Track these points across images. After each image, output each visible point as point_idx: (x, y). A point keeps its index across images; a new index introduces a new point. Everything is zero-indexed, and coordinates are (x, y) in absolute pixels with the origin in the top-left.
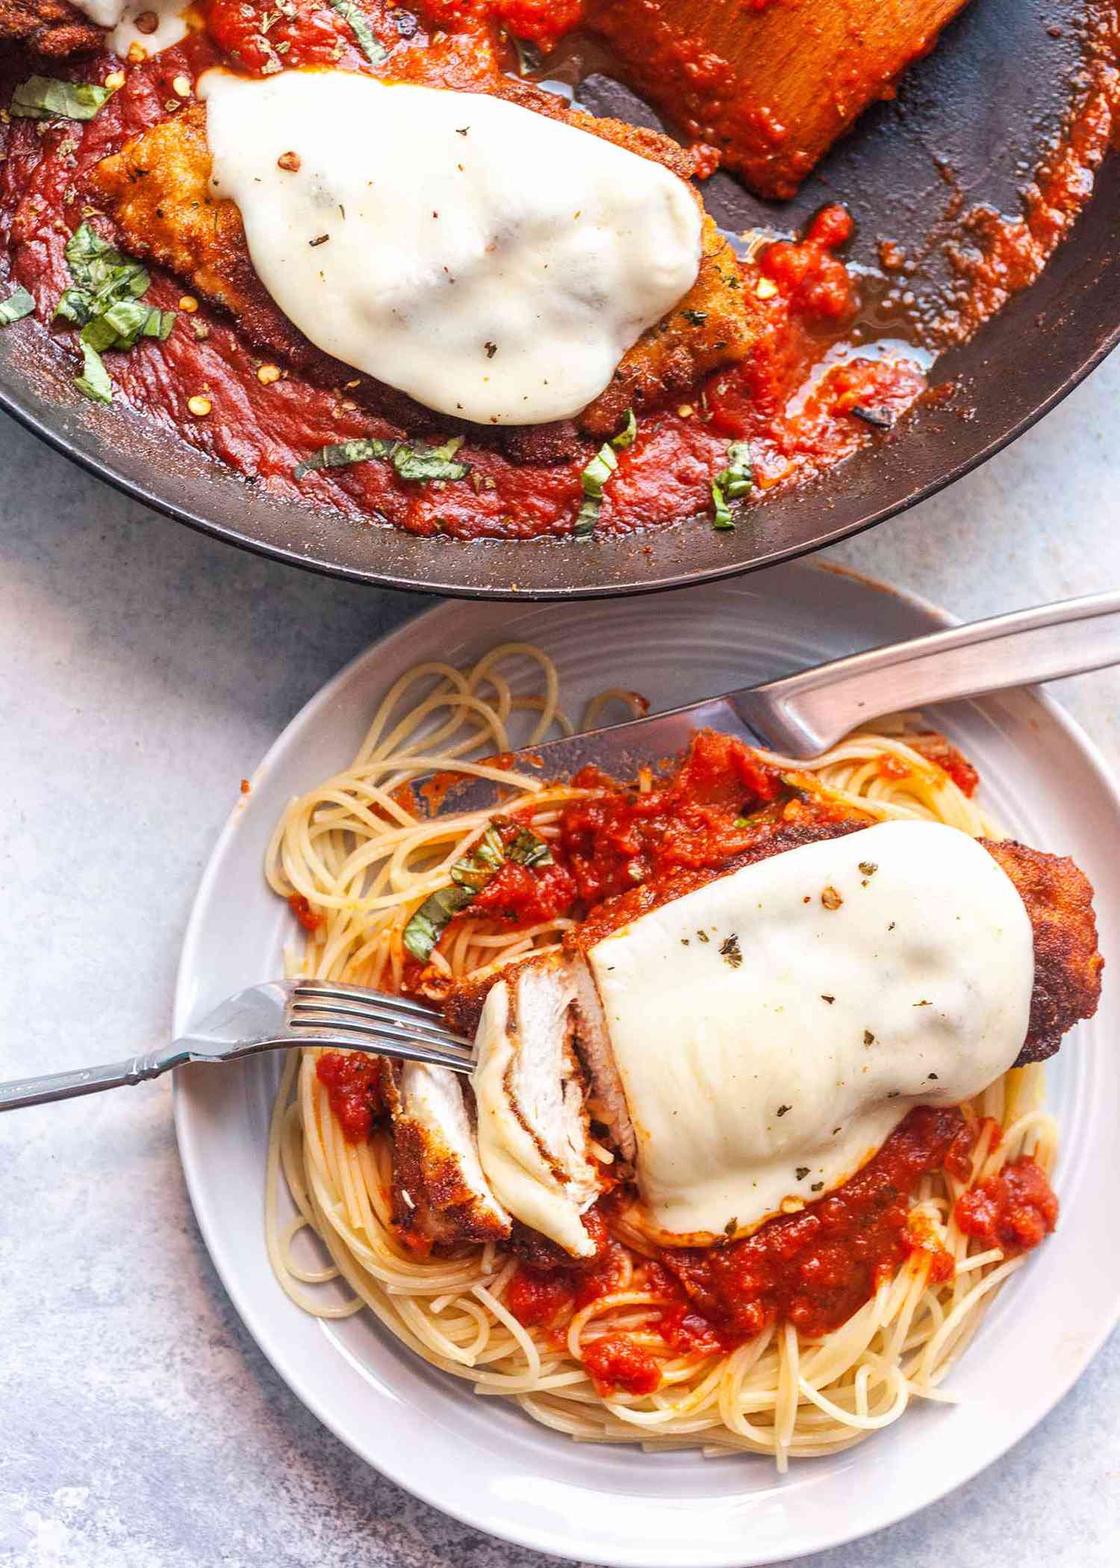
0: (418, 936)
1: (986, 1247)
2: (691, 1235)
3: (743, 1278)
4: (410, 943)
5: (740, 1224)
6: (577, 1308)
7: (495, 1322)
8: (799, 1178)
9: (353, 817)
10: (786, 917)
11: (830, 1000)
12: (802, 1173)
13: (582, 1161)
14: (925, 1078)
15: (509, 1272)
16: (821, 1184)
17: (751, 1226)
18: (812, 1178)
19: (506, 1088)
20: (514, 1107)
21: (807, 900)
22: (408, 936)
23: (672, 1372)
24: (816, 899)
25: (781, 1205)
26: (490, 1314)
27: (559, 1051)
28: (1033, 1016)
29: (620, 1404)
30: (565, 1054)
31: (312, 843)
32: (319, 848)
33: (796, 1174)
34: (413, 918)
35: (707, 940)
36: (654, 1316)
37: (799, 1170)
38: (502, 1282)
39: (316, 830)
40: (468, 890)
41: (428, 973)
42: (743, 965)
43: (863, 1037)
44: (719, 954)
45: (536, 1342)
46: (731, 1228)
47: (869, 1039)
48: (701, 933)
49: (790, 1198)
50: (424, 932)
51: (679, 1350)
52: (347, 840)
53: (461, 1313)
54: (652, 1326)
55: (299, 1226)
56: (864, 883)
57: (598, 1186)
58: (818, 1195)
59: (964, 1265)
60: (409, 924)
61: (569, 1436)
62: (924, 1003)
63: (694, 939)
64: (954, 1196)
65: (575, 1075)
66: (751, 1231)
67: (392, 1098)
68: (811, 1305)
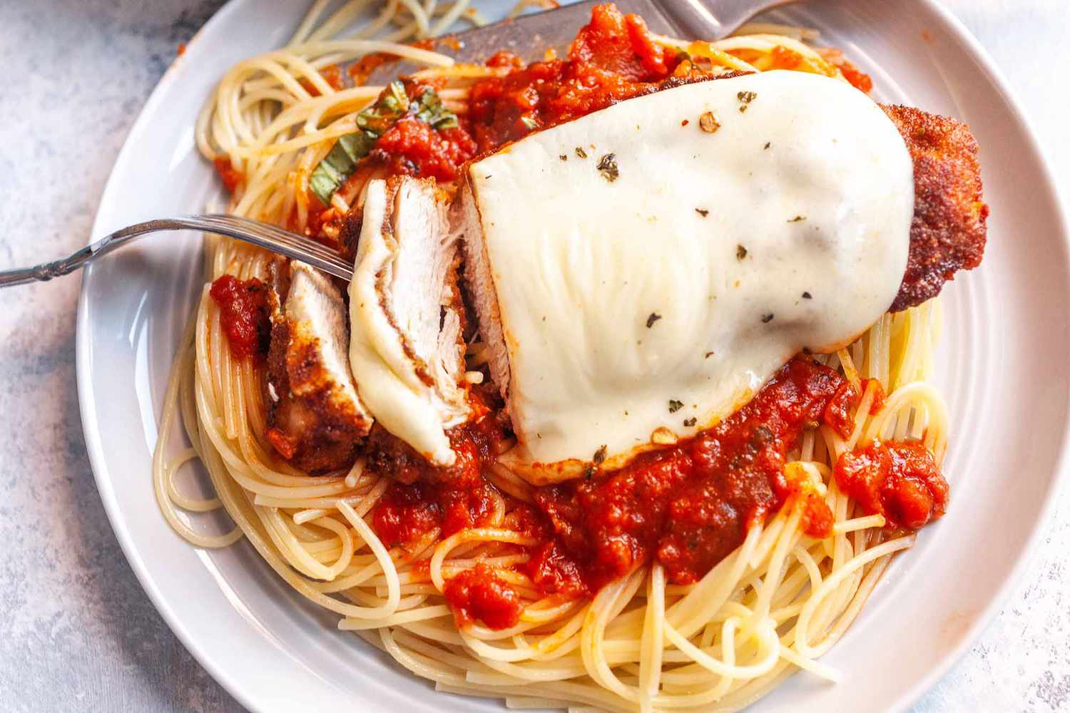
0: (322, 180)
1: (869, 511)
2: (561, 463)
3: (610, 510)
4: (314, 186)
5: (610, 453)
6: (442, 537)
7: (359, 546)
8: (671, 410)
9: (280, 87)
10: (665, 141)
11: (704, 213)
12: (675, 406)
13: (454, 384)
14: (799, 298)
15: (377, 493)
16: (694, 420)
17: (621, 456)
18: (685, 413)
19: (378, 287)
20: (383, 303)
21: (685, 123)
22: (314, 180)
23: (535, 614)
24: (694, 123)
25: (652, 437)
26: (356, 537)
27: (442, 280)
28: (912, 250)
29: (478, 638)
30: (447, 282)
31: (243, 114)
32: (248, 118)
33: (668, 406)
34: (320, 165)
35: (585, 155)
36: (522, 558)
37: (672, 402)
38: (370, 501)
39: (248, 100)
40: (370, 134)
41: (330, 212)
42: (618, 181)
43: (736, 251)
44: (596, 170)
45: (398, 570)
46: (599, 456)
47: (742, 253)
48: (578, 150)
49: (661, 430)
50: (329, 178)
51: (543, 590)
52: (274, 108)
53: (328, 534)
54: (519, 568)
55: (186, 458)
56: (742, 109)
57: (468, 410)
58: (690, 432)
59: (843, 525)
60: (315, 170)
61: (431, 684)
62: (798, 219)
63: (572, 155)
64: (835, 453)
65: (455, 303)
66: (621, 463)
67: (273, 303)
68: (679, 544)
